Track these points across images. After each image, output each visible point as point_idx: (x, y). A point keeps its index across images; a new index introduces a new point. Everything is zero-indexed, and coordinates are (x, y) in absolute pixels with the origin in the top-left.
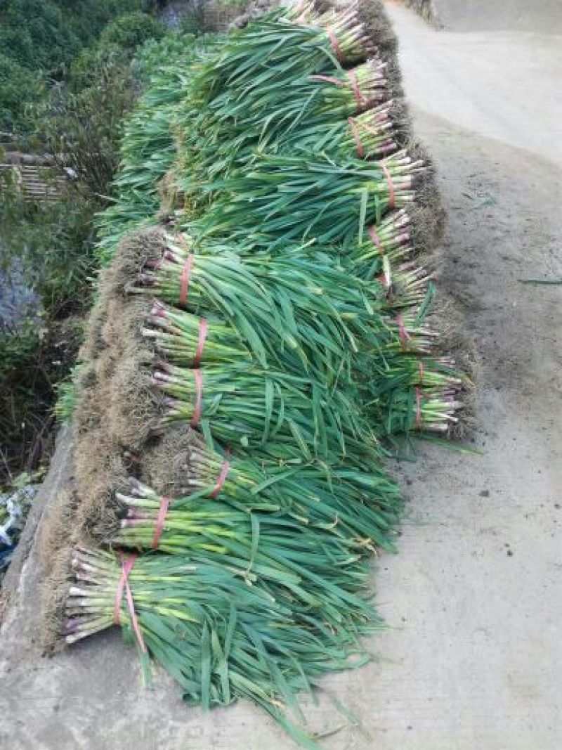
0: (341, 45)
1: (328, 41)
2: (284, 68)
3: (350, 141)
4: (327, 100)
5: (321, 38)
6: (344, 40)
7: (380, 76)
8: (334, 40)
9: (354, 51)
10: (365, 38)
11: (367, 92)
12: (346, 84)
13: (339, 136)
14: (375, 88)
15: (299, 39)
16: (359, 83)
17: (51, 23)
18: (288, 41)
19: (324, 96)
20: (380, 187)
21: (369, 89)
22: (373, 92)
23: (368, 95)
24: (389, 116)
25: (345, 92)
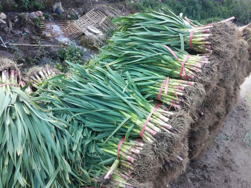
0: (193, 40)
1: (188, 34)
2: (155, 34)
3: (156, 88)
4: (163, 61)
5: (185, 30)
6: (196, 38)
7: (200, 66)
8: (191, 35)
9: (199, 47)
10: (207, 42)
11: (187, 70)
12: (180, 59)
13: (153, 82)
14: (193, 71)
15: (174, 25)
16: (186, 63)
17: (195, 9)
18: (167, 23)
19: (163, 59)
20: (138, 122)
21: (190, 69)
22: (191, 72)
23: (187, 73)
24: (185, 90)
25: (177, 63)
